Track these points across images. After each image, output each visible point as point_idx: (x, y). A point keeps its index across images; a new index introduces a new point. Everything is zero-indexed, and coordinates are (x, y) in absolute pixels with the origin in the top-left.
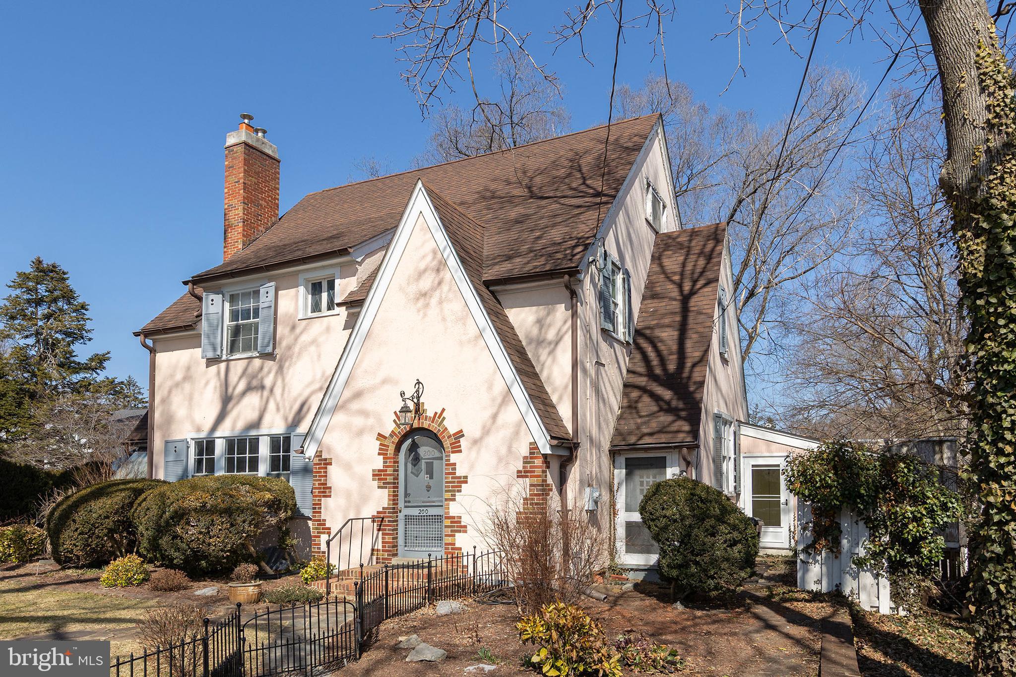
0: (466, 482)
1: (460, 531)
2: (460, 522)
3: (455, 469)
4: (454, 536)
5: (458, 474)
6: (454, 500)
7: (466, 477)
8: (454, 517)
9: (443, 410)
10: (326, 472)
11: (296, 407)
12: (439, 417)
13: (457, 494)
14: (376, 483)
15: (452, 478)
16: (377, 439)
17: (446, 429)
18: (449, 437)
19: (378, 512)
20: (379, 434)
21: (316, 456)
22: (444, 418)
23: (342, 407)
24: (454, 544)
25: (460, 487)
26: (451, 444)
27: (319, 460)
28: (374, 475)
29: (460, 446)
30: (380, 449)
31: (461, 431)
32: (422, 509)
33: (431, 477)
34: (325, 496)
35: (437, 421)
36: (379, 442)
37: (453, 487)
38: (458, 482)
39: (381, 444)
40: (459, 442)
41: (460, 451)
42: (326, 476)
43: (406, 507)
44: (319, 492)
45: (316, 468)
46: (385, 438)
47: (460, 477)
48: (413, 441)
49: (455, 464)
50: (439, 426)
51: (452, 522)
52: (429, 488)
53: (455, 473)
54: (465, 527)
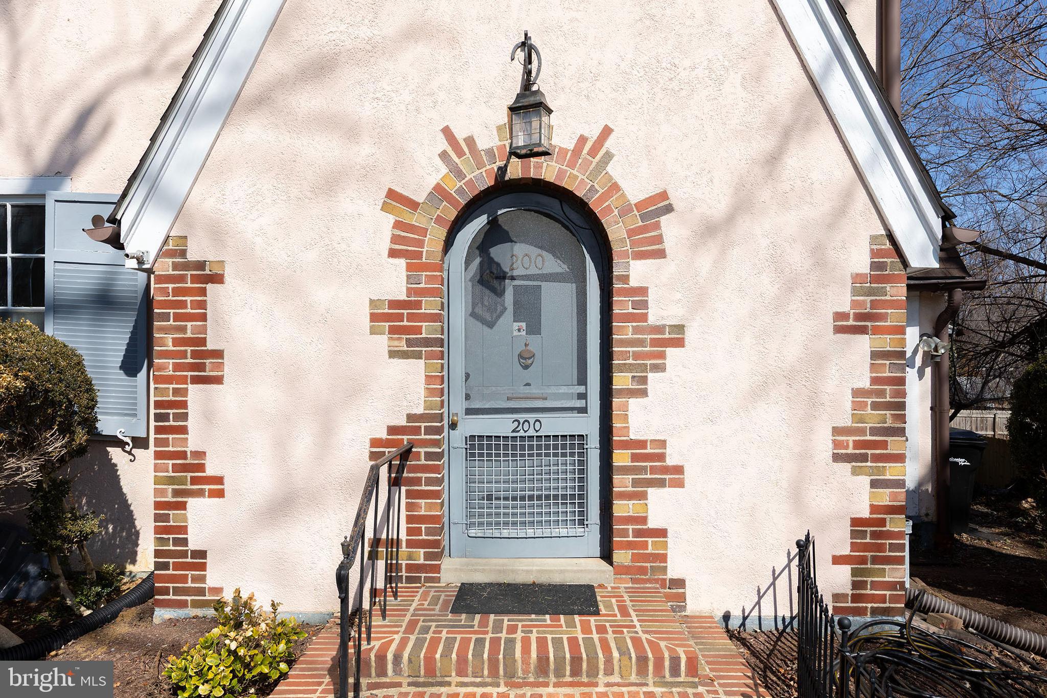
0: (679, 343)
1: (661, 484)
2: (661, 457)
3: (644, 304)
4: (643, 496)
5: (652, 320)
6: (643, 393)
7: (680, 328)
8: (642, 444)
9: (607, 132)
10: (202, 305)
11: (64, 117)
12: (593, 152)
13: (651, 376)
14: (383, 342)
15: (636, 330)
16: (385, 208)
17: (615, 187)
18: (625, 210)
19: (392, 430)
20: (392, 194)
21: (163, 253)
22: (609, 156)
23: (262, 101)
24: (644, 520)
25: (662, 356)
26: (631, 233)
27: (175, 266)
28: (374, 317)
29: (659, 239)
30: (395, 239)
31: (664, 195)
32: (522, 417)
33: (534, 328)
34: (197, 380)
35: (588, 163)
36: (391, 219)
37: (637, 356)
38: (655, 343)
39: (398, 225)
40: (657, 226)
41: (661, 254)
42: (203, 317)
43: (469, 412)
44: (177, 367)
45: (165, 291)
46: (413, 205)
47: (659, 329)
48: (493, 223)
49: (643, 291)
50: (593, 176)
51: (635, 458)
52: (525, 360)
53: (644, 317)
54: (679, 470)
